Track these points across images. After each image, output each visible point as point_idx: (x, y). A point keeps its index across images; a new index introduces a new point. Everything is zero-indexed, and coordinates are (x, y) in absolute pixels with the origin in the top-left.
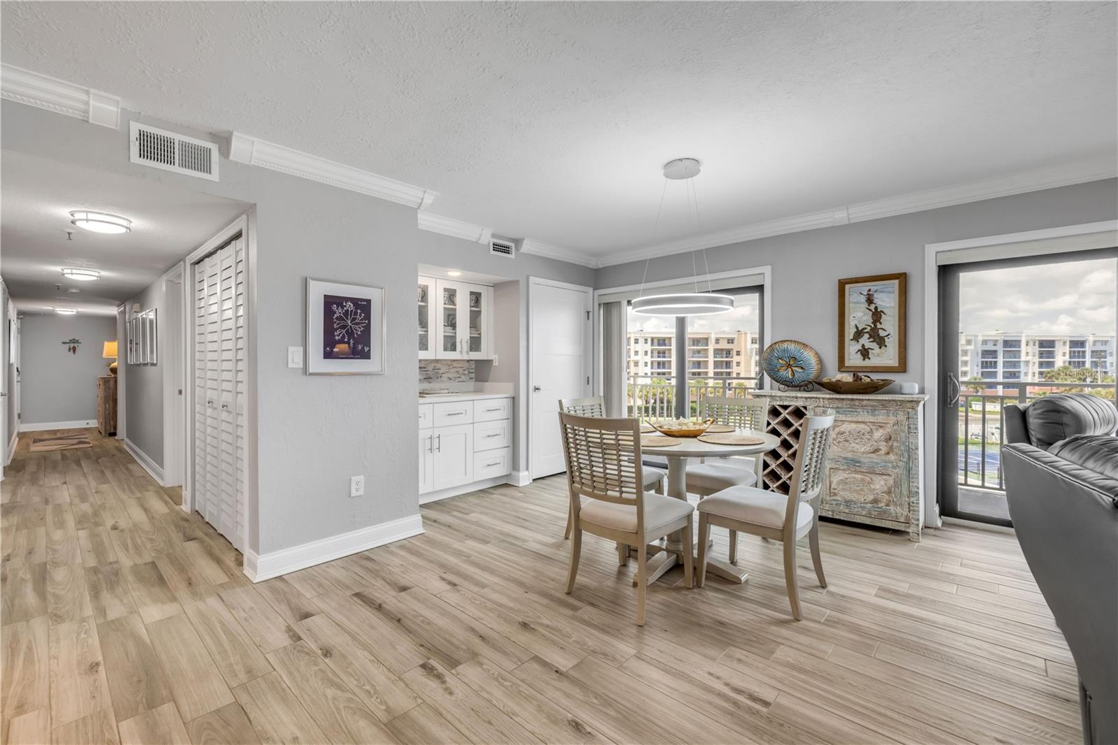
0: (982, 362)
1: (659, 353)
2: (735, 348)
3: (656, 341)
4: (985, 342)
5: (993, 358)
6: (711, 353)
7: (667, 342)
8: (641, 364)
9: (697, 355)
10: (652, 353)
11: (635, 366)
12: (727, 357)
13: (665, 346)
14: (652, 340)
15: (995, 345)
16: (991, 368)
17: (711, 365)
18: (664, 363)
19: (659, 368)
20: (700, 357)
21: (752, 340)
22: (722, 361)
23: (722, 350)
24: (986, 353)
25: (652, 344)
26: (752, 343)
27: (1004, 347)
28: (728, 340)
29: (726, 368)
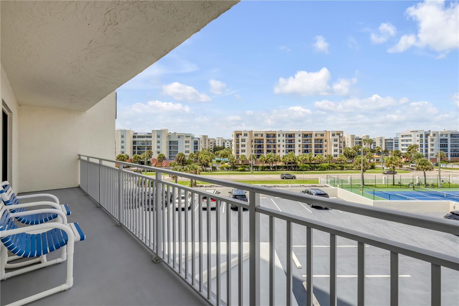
0: (441, 144)
1: (289, 141)
2: (324, 138)
3: (288, 135)
4: (442, 135)
5: (445, 142)
6: (313, 141)
7: (292, 136)
8: (281, 146)
9: (306, 142)
10: (286, 141)
11: (278, 147)
12: (320, 143)
13: (292, 137)
14: (286, 135)
15: (447, 136)
16: (445, 147)
17: (313, 146)
18: (291, 145)
19: (289, 148)
20: (308, 143)
21: (332, 134)
22: (318, 144)
23: (318, 139)
24: (442, 140)
25: (286, 137)
26: (332, 136)
27: (451, 137)
28: (321, 135)
29: (320, 148)
